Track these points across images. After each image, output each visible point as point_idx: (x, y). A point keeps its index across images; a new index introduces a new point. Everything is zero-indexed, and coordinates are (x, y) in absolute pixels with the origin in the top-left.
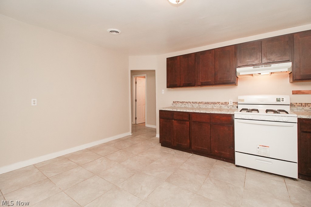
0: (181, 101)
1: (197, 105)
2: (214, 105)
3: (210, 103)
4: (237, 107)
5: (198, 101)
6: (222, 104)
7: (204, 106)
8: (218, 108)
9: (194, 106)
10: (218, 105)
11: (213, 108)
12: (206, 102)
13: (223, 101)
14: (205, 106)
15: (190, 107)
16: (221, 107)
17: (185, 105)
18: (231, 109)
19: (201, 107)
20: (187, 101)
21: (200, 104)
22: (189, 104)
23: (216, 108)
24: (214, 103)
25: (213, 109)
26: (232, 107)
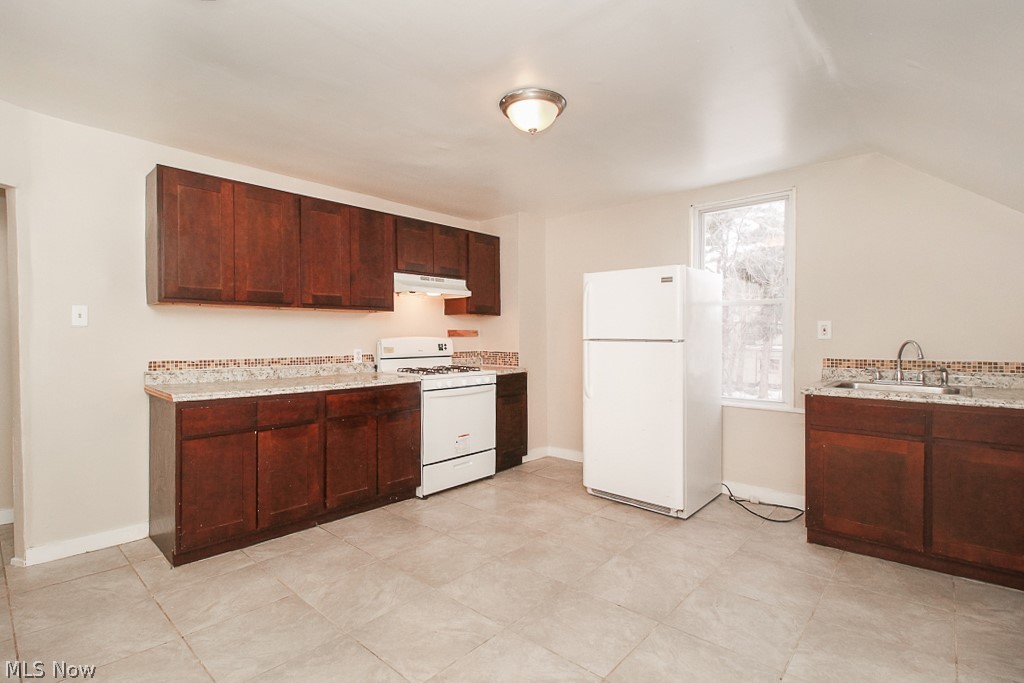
0: (196, 359)
1: (267, 369)
2: (319, 366)
3: (306, 361)
4: (376, 367)
5: (268, 357)
6: (339, 361)
7: (291, 372)
8: (331, 373)
9: (257, 373)
10: (329, 364)
11: (320, 376)
12: (294, 357)
13: (341, 354)
14: (295, 371)
15: (239, 379)
16: (338, 369)
17: (216, 375)
18: (360, 373)
19: (282, 375)
20: (224, 358)
21: (273, 366)
22: (232, 366)
23: (325, 374)
24: (319, 361)
25: (317, 378)
26: (362, 366)
